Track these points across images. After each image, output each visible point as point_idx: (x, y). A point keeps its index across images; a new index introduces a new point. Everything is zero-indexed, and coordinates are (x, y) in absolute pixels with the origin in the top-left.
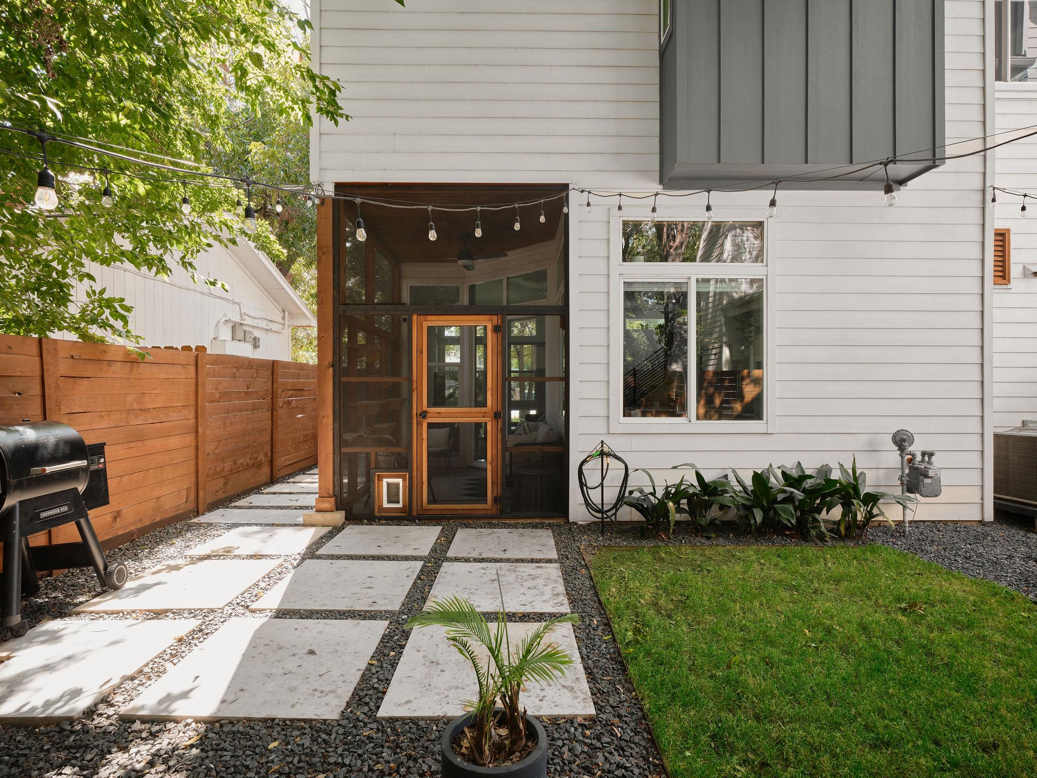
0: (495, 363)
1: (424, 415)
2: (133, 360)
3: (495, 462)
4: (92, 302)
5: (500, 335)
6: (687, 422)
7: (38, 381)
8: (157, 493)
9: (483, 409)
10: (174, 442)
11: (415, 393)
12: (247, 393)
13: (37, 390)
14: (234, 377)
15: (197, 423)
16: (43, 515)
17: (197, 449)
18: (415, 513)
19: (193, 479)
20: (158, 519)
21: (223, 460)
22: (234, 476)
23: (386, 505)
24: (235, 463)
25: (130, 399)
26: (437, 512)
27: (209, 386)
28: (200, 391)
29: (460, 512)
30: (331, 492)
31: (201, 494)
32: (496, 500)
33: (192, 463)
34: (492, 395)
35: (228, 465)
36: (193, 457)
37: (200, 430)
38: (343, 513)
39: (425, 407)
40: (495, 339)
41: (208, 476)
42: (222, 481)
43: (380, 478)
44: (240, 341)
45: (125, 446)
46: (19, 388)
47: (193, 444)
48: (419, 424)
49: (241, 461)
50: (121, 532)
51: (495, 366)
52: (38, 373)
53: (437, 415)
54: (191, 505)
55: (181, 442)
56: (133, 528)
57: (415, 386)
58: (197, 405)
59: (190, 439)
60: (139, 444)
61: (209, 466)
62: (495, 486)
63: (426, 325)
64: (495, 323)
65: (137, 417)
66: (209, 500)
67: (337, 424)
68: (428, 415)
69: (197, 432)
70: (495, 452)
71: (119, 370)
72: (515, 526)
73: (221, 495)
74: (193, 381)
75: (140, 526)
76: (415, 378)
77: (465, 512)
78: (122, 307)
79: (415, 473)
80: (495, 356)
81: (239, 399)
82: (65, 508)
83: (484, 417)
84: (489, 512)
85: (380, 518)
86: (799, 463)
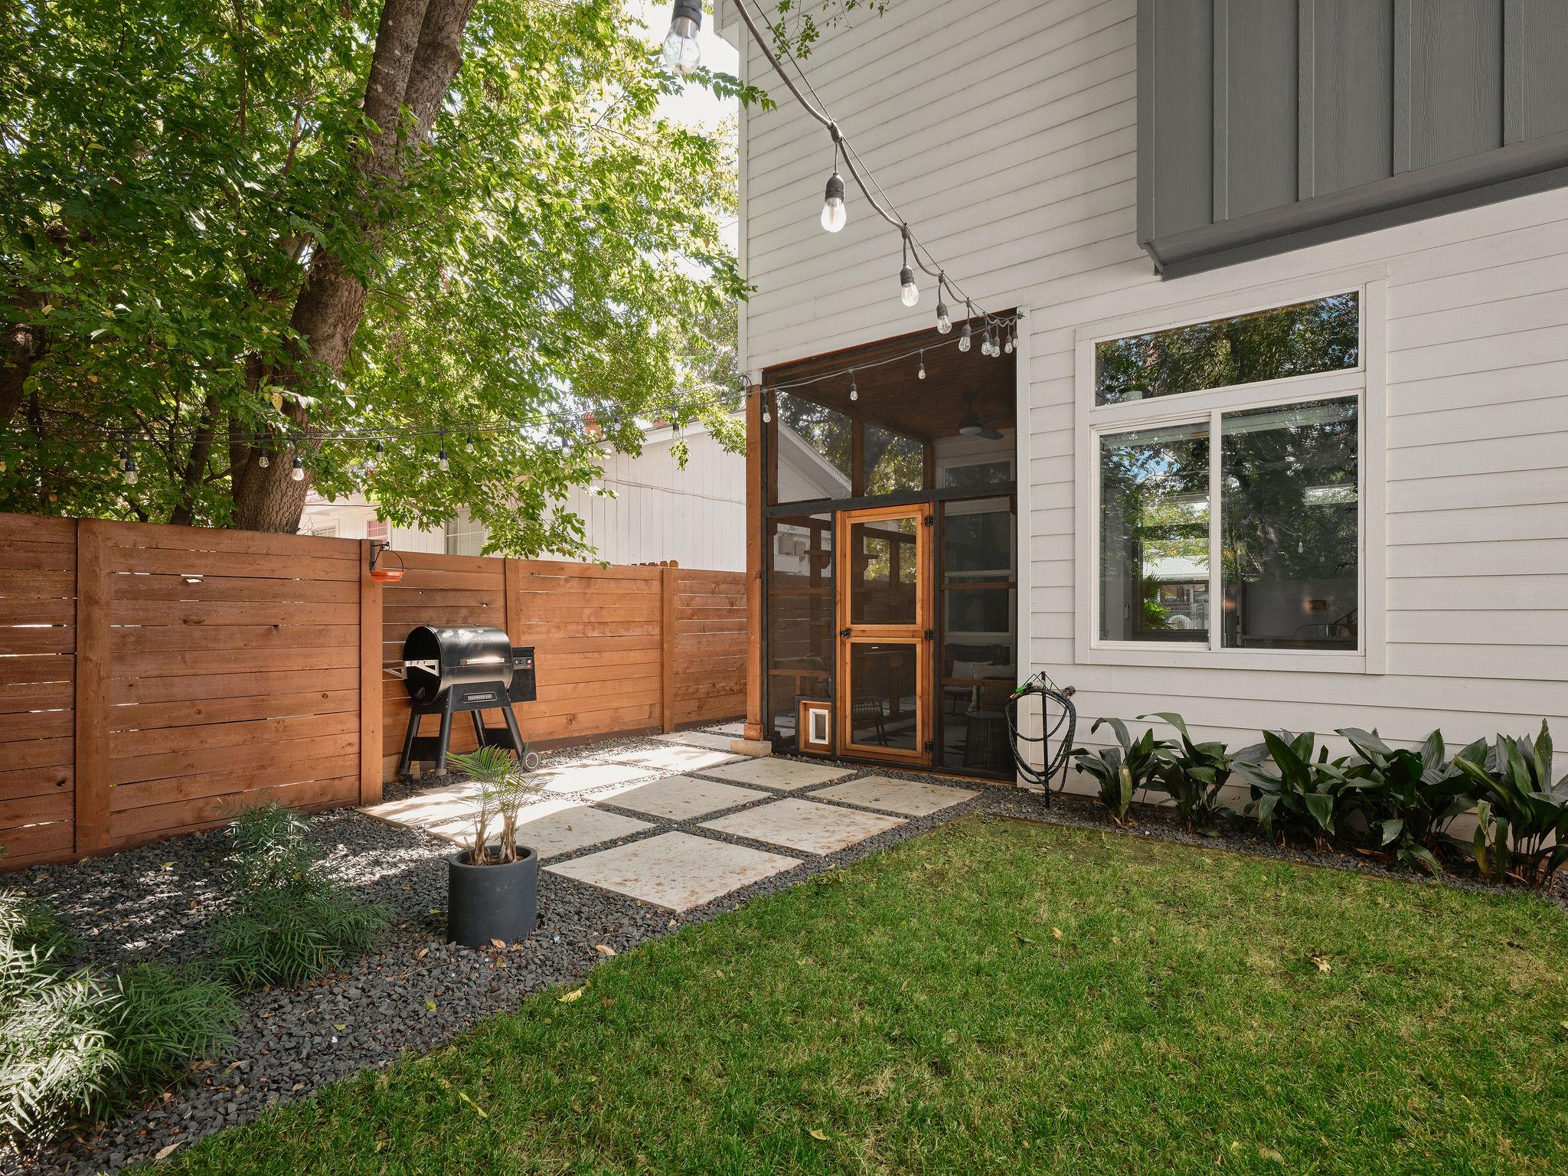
0: (926, 567)
1: (847, 633)
2: (586, 576)
3: (926, 697)
4: (557, 519)
5: (932, 529)
6: (1205, 650)
7: (502, 594)
8: (615, 705)
9: (912, 627)
10: (636, 656)
11: (838, 607)
12: (730, 611)
13: (502, 603)
14: (713, 592)
15: (662, 639)
16: (470, 698)
17: (662, 666)
18: (838, 753)
19: (658, 695)
20: (616, 729)
21: (697, 681)
22: (712, 700)
23: (812, 740)
24: (714, 685)
25: (587, 611)
26: (862, 755)
27: (678, 602)
28: (666, 607)
29: (885, 757)
30: (758, 719)
31: (667, 713)
32: (927, 747)
33: (657, 680)
34: (922, 608)
35: (704, 687)
36: (658, 674)
37: (666, 646)
38: (769, 744)
39: (848, 625)
40: (926, 534)
41: (676, 695)
42: (696, 703)
43: (806, 708)
44: (787, 554)
45: (581, 655)
46: (486, 599)
47: (658, 660)
48: (843, 644)
49: (722, 684)
50: (576, 735)
51: (926, 572)
52: (502, 588)
53: (861, 634)
54: (656, 723)
55: (644, 659)
56: (589, 733)
57: (838, 598)
58: (662, 621)
59: (654, 655)
60: (596, 655)
61: (679, 685)
62: (926, 728)
63: (849, 522)
64: (927, 513)
65: (593, 630)
66: (677, 721)
67: (765, 643)
68: (852, 634)
69: (662, 649)
70: (926, 683)
71: (575, 586)
72: (942, 783)
73: (694, 718)
74: (658, 597)
75: (597, 732)
76: (838, 589)
77: (891, 758)
78: (577, 521)
79: (838, 704)
80: (927, 556)
81: (719, 617)
82: (490, 696)
83: (913, 637)
84: (919, 762)
85: (803, 754)
86: (1437, 733)
